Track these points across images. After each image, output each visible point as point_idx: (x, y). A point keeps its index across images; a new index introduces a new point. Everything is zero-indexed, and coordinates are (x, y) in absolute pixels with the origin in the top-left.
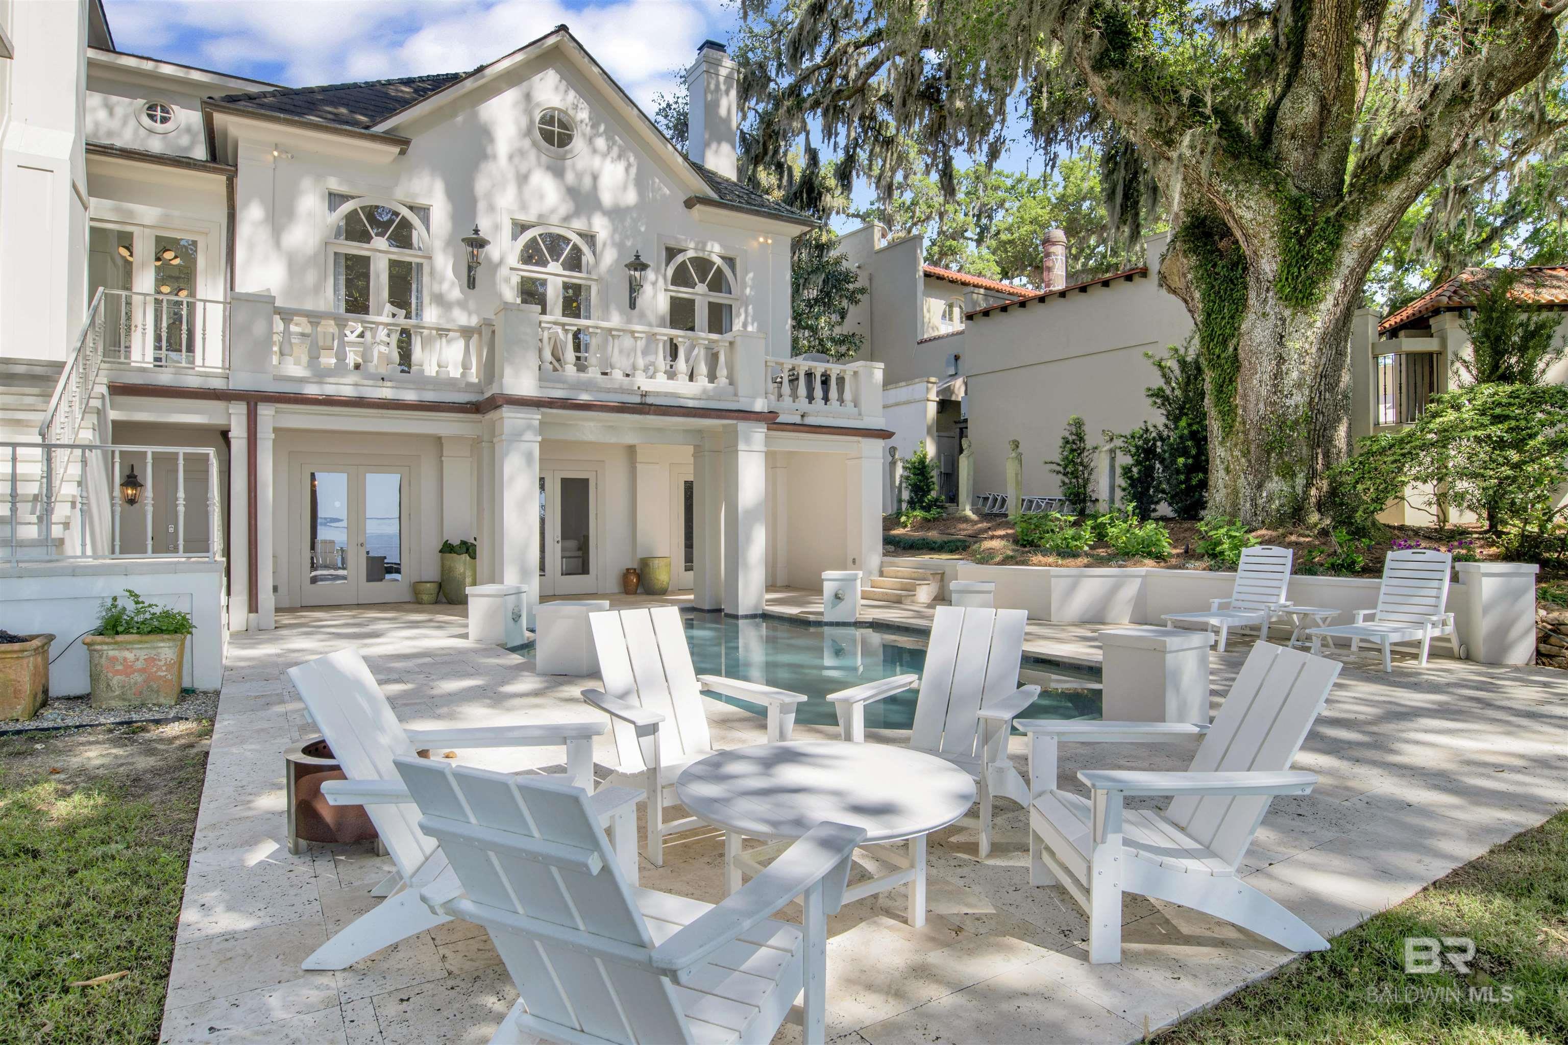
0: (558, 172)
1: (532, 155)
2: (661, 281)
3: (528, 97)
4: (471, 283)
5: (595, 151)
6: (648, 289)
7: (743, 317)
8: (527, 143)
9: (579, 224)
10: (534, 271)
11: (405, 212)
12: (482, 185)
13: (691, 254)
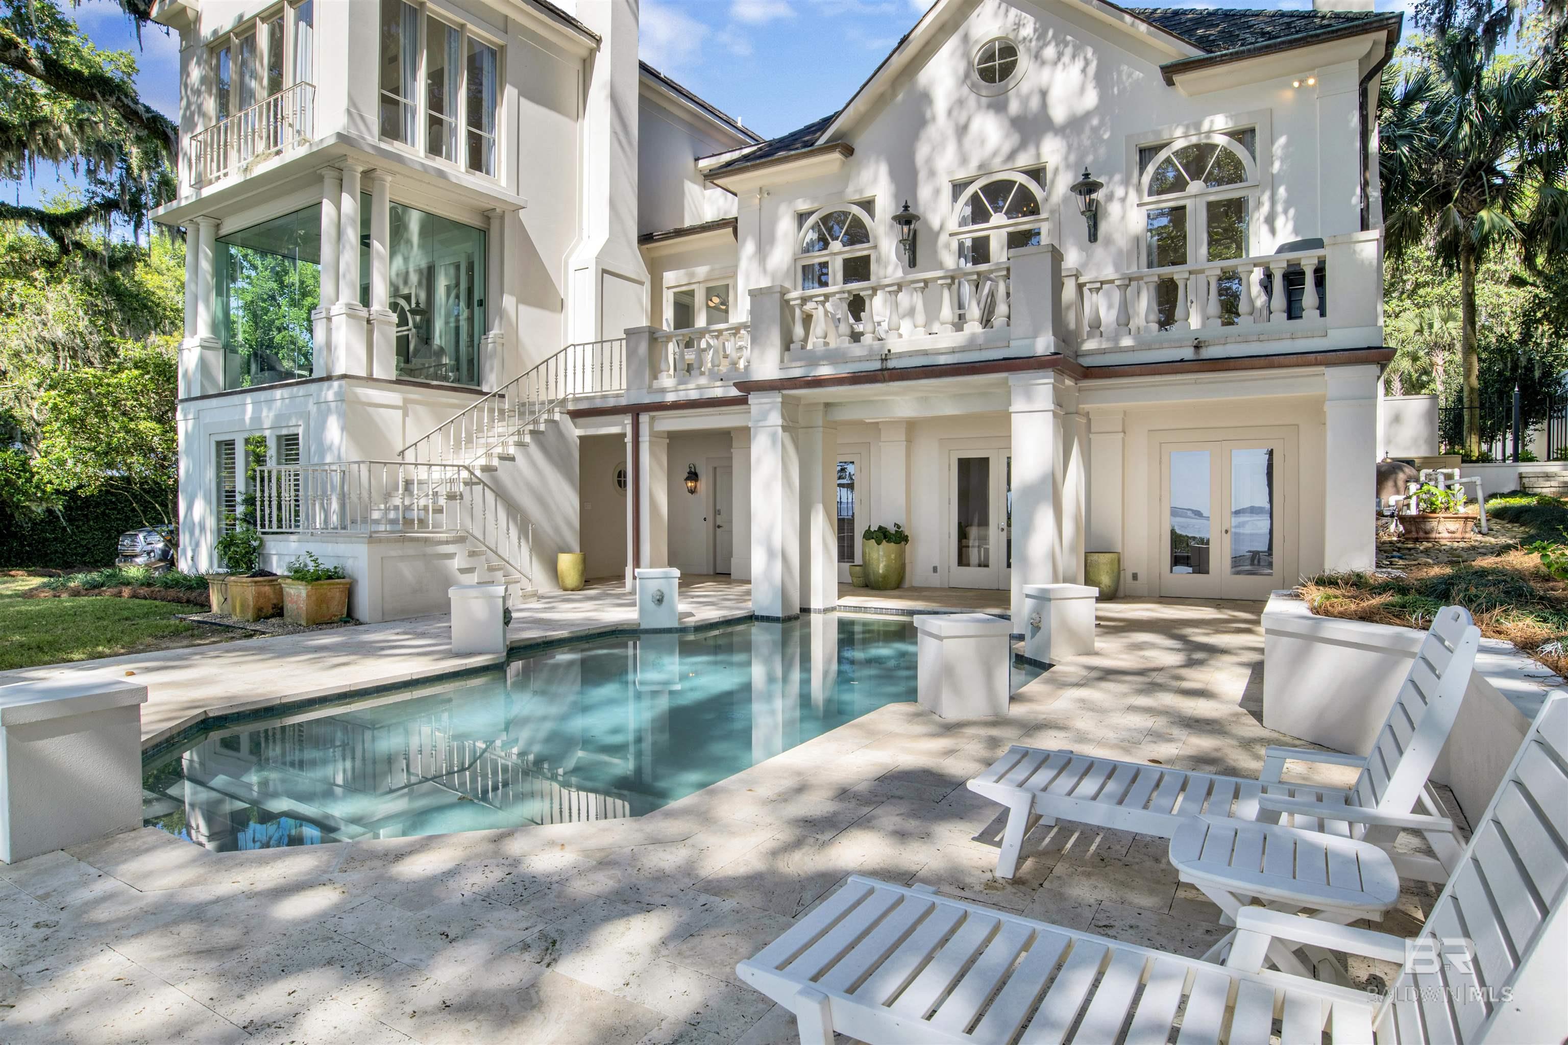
0: (998, 106)
1: (972, 100)
2: (1133, 197)
3: (966, 38)
4: (912, 259)
5: (1043, 64)
6: (1113, 211)
8: (965, 90)
9: (1025, 160)
10: (979, 230)
11: (855, 211)
12: (922, 152)
13: (1179, 144)
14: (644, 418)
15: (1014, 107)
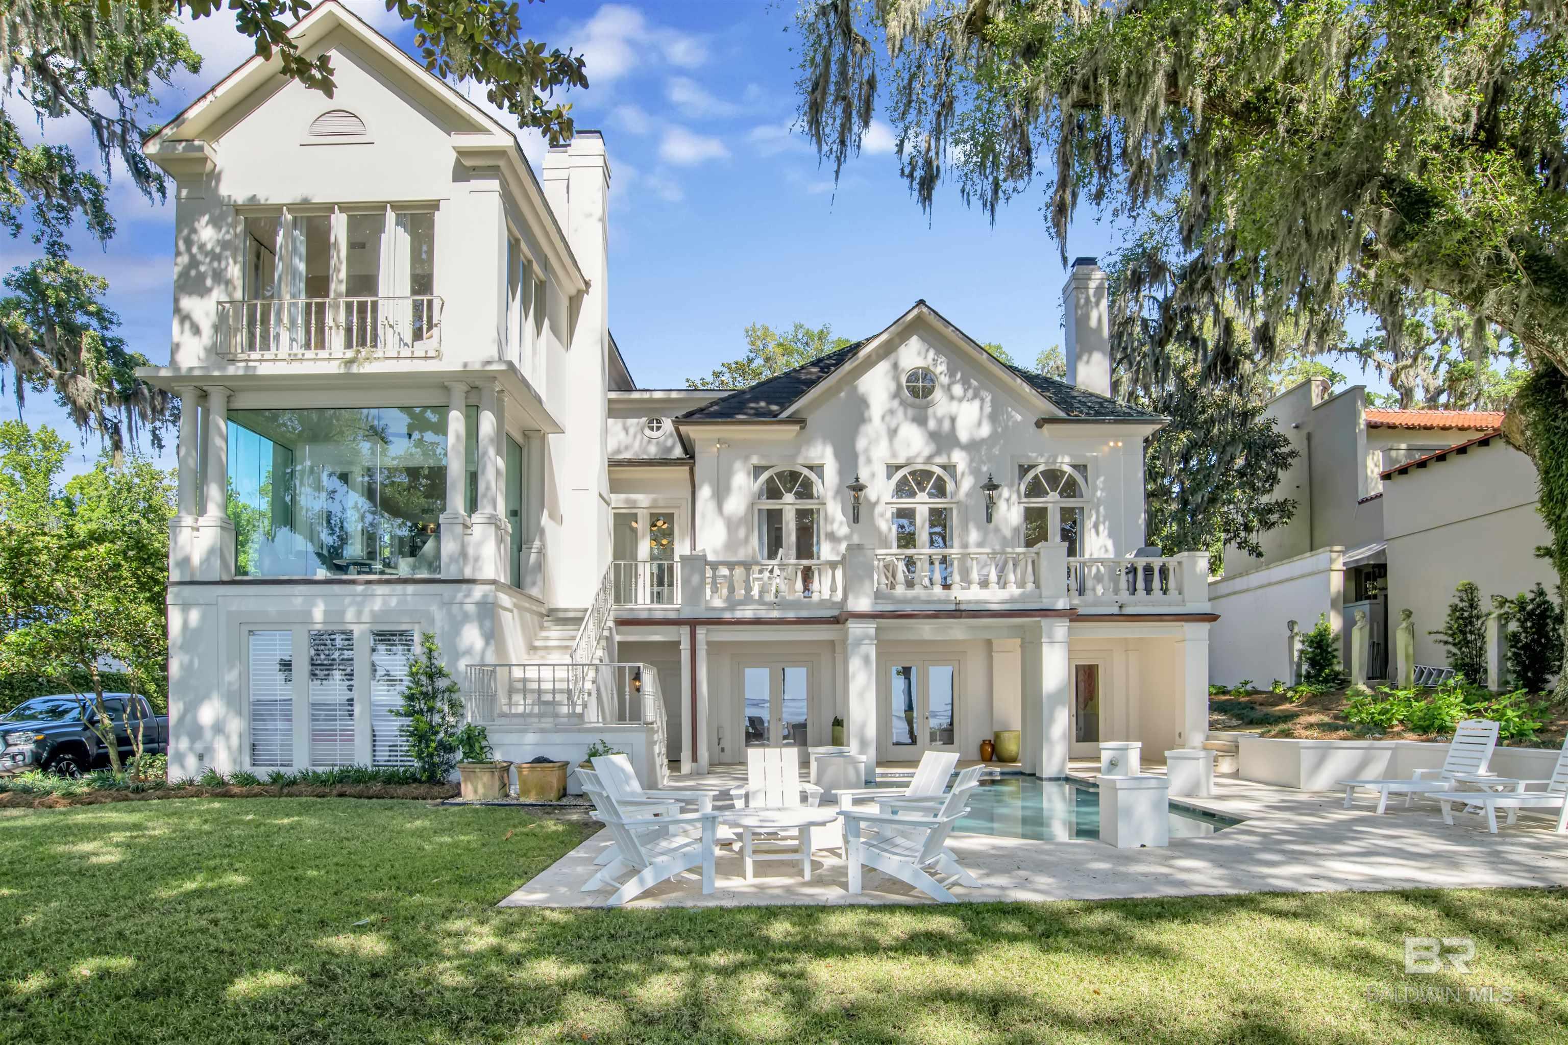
0: (921, 420)
1: (900, 413)
2: (1014, 497)
3: (895, 366)
4: (856, 519)
5: (952, 398)
6: (1002, 506)
7: (1094, 518)
8: (896, 403)
9: (941, 460)
10: (906, 502)
11: (806, 472)
12: (861, 444)
13: (1041, 468)
14: (701, 632)
15: (932, 424)
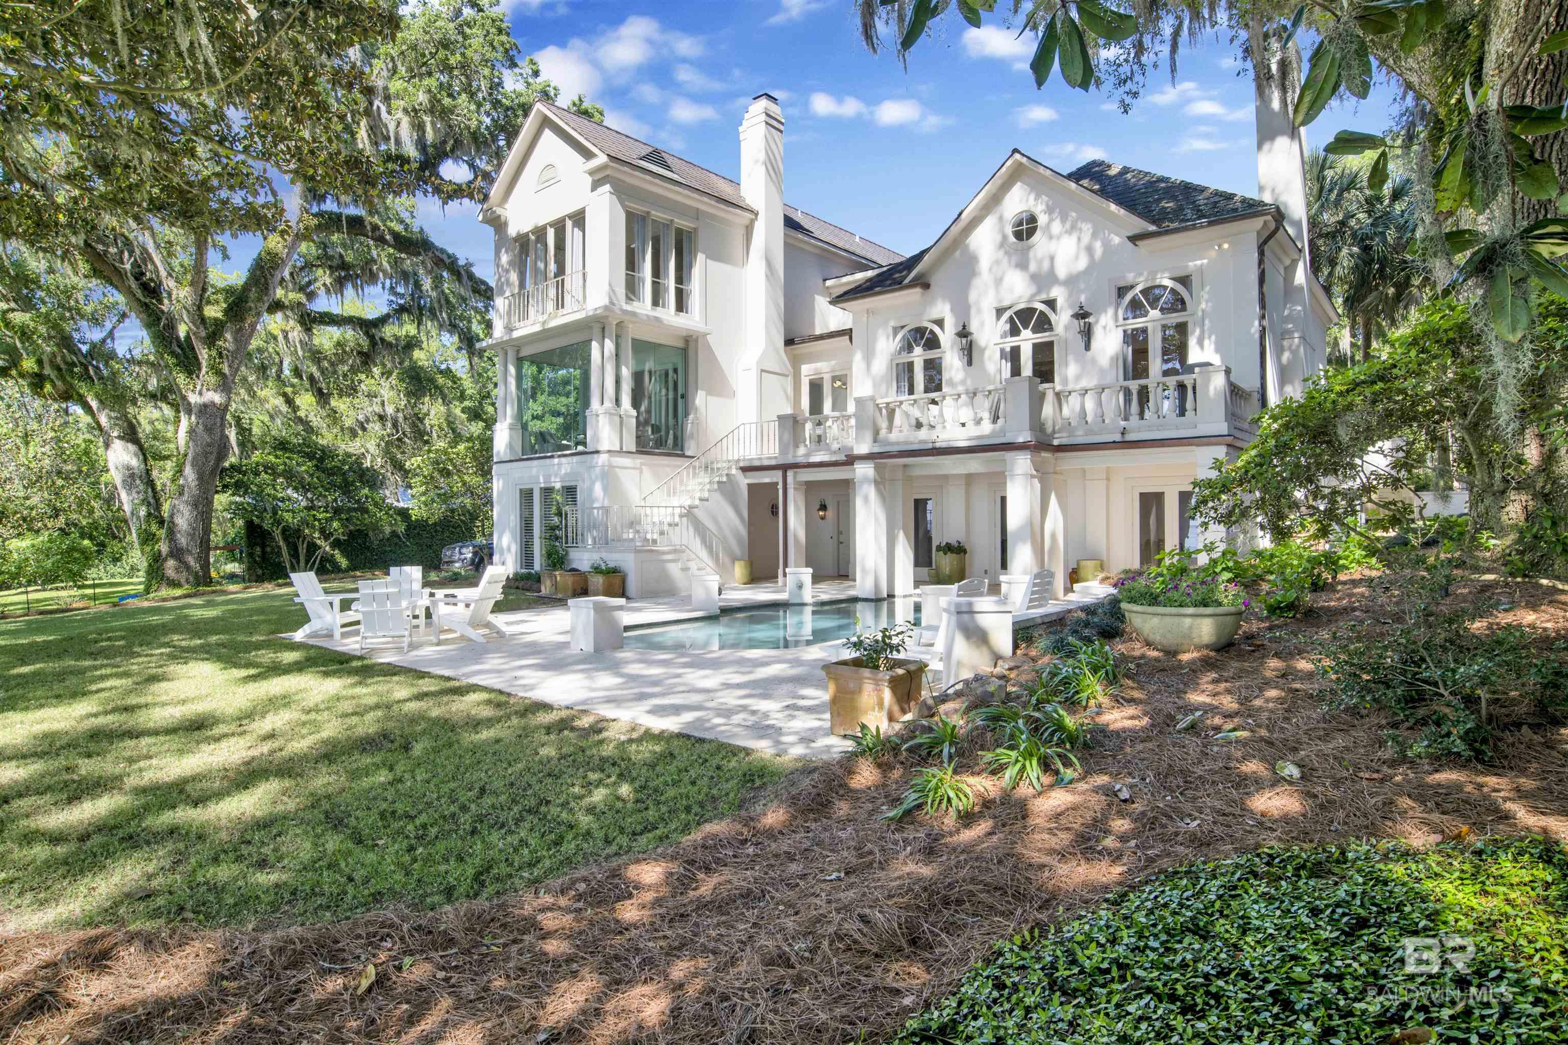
0: (1023, 265)
2: (1112, 322)
4: (970, 363)
5: (1051, 237)
6: (1098, 332)
7: (1199, 330)
9: (1043, 296)
10: (1012, 341)
11: (931, 326)
12: (973, 296)
14: (790, 474)
15: (1033, 267)
